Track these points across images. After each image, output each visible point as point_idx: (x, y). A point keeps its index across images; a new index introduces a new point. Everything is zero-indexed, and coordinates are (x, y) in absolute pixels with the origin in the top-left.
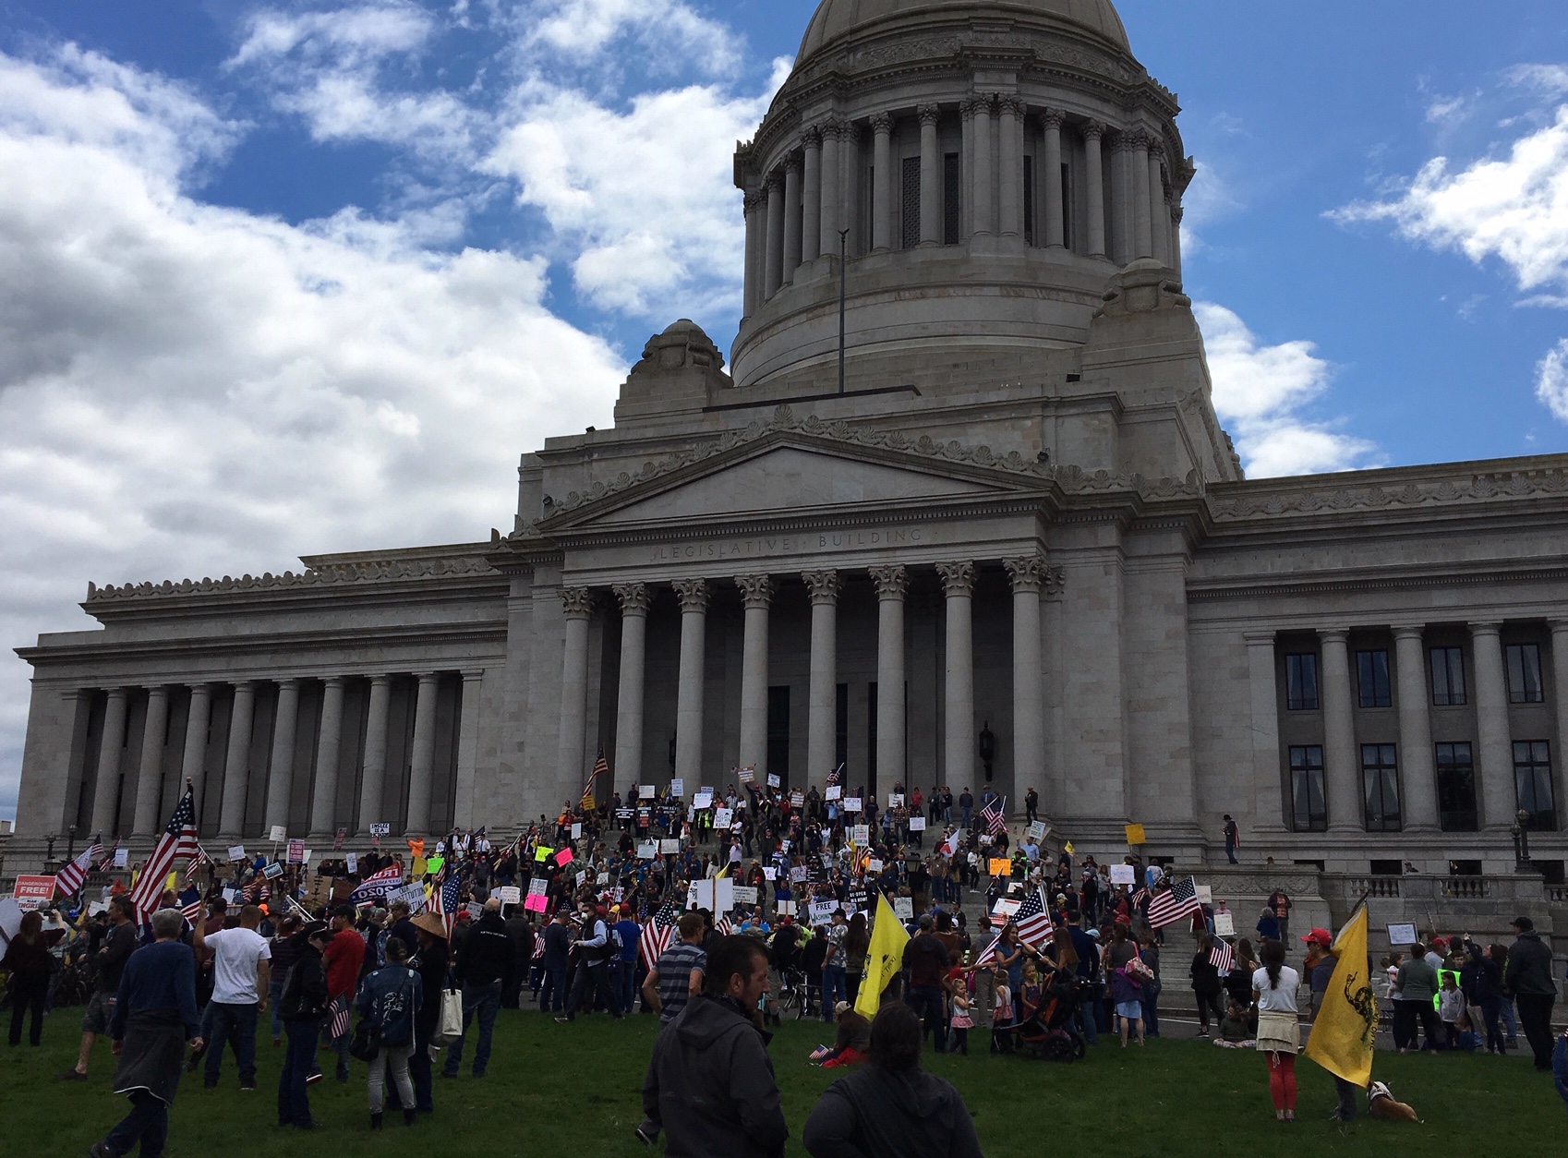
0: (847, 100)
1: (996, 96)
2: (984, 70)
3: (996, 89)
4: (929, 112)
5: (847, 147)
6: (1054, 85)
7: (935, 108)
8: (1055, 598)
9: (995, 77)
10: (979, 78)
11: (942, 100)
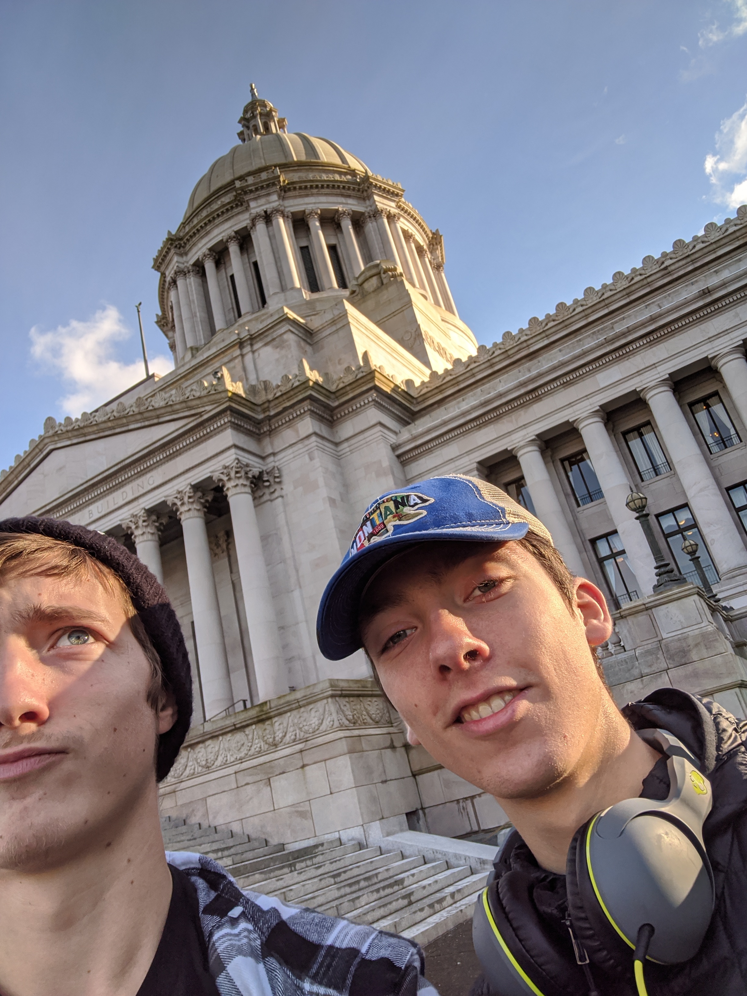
0: (186, 254)
1: (266, 212)
2: (255, 199)
3: (264, 208)
4: (230, 238)
5: (193, 280)
6: (307, 196)
7: (233, 234)
8: (276, 494)
9: (262, 201)
10: (252, 204)
11: (237, 228)
